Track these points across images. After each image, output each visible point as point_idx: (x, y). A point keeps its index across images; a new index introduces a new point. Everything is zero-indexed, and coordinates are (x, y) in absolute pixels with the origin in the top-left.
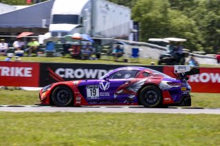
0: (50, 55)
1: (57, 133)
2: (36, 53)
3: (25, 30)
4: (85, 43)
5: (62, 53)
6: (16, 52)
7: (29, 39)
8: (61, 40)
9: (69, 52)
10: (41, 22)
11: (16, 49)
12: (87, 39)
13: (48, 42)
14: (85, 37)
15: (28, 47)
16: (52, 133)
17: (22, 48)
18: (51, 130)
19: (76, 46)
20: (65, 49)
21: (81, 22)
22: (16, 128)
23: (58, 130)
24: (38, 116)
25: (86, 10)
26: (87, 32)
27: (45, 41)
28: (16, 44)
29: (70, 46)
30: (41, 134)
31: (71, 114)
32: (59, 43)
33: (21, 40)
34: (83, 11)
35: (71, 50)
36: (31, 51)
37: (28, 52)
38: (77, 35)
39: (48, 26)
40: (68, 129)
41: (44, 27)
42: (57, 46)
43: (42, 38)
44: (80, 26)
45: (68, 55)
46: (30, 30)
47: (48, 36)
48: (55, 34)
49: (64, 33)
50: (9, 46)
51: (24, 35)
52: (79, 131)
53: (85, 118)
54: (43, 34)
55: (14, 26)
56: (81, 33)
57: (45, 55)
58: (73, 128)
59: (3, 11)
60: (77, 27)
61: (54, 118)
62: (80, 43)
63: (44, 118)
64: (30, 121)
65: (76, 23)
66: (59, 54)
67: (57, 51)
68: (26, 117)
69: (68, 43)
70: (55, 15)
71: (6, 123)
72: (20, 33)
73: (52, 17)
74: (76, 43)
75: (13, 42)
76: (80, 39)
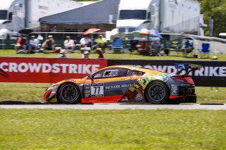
0: (117, 51)
1: (128, 131)
3: (91, 26)
4: (153, 39)
5: (130, 50)
7: (96, 36)
8: (128, 36)
9: (136, 49)
10: (108, 18)
11: (82, 46)
12: (155, 35)
13: (115, 39)
14: (153, 32)
15: (95, 43)
16: (123, 131)
17: (89, 45)
18: (122, 128)
20: (133, 45)
21: (149, 17)
22: (86, 126)
23: (129, 128)
24: (107, 114)
25: (154, 4)
26: (155, 27)
27: (112, 37)
28: (83, 41)
29: (137, 42)
30: (112, 132)
32: (127, 39)
34: (151, 6)
35: (138, 46)
38: (144, 31)
39: (115, 22)
40: (138, 127)
41: (111, 23)
42: (124, 43)
43: (109, 35)
44: (148, 22)
45: (135, 52)
46: (97, 26)
47: (115, 32)
48: (122, 30)
49: (131, 29)
50: (75, 43)
51: (91, 31)
52: (150, 128)
53: (156, 115)
54: (110, 30)
55: (80, 22)
56: (149, 29)
57: (112, 51)
58: (144, 126)
59: (69, 7)
60: (145, 23)
61: (124, 116)
62: (148, 39)
64: (101, 118)
65: (144, 18)
66: (126, 50)
67: (124, 47)
68: (96, 114)
69: (135, 39)
70: (121, 11)
71: (76, 121)
72: (87, 30)
73: (119, 13)
74: (144, 39)
75: (80, 38)
76: (148, 35)
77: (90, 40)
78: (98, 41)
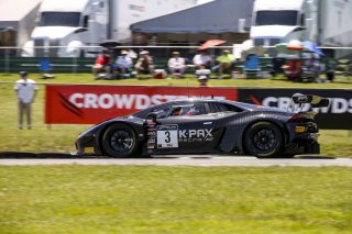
0: (252, 76)
1: (277, 199)
2: (229, 73)
3: (211, 36)
4: (307, 56)
5: (272, 73)
6: (198, 72)
7: (218, 52)
8: (270, 51)
9: (282, 71)
10: (237, 23)
11: (197, 68)
12: (311, 49)
13: (248, 56)
14: (308, 45)
15: (217, 63)
16: (268, 200)
17: (207, 66)
18: (267, 195)
20: (276, 66)
21: (302, 22)
22: (211, 192)
23: (277, 195)
24: (242, 173)
26: (312, 38)
27: (244, 53)
28: (198, 60)
29: (283, 61)
30: (252, 202)
32: (267, 56)
33: (206, 52)
34: (305, 5)
35: (285, 67)
36: (221, 70)
37: (216, 72)
38: (295, 43)
39: (248, 29)
40: (294, 193)
41: (242, 31)
42: (263, 62)
43: (238, 51)
44: (300, 29)
45: (280, 76)
46: (219, 36)
47: (248, 45)
48: (259, 42)
49: (274, 41)
50: (186, 63)
52: (312, 196)
53: (320, 175)
54: (241, 42)
55: (194, 30)
56: (302, 40)
57: (243, 76)
58: (302, 192)
59: (176, 6)
60: (295, 30)
61: (270, 176)
62: (301, 56)
63: (253, 176)
64: (232, 180)
65: (294, 24)
66: (266, 74)
67: (263, 69)
68: (225, 174)
69: (280, 55)
70: (259, 13)
71: (195, 184)
72: (203, 42)
73: (254, 15)
75: (193, 56)
76: (300, 50)
77: (208, 58)
78: (222, 59)
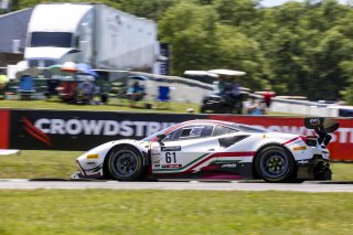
0: (26, 97)
1: (39, 223)
4: (82, 78)
5: (46, 95)
8: (44, 72)
9: (56, 93)
10: (11, 44)
12: (87, 72)
13: (22, 77)
14: (83, 67)
16: (30, 224)
18: (29, 218)
19: (69, 83)
20: (51, 88)
21: (77, 44)
23: (40, 218)
24: (7, 196)
25: (85, 24)
26: (86, 60)
27: (18, 74)
29: (58, 83)
30: (13, 225)
31: (61, 191)
32: (42, 78)
34: (80, 27)
35: (59, 88)
38: (69, 65)
39: (22, 50)
40: (57, 217)
41: (17, 52)
42: (37, 83)
43: (13, 71)
44: (75, 51)
45: (55, 98)
47: (22, 66)
48: (33, 63)
49: (49, 62)
52: (74, 219)
53: (84, 198)
54: (15, 63)
56: (77, 62)
57: (17, 97)
58: (65, 215)
60: (71, 52)
61: (33, 199)
62: (75, 78)
63: (17, 199)
65: (69, 46)
66: (40, 95)
67: (38, 91)
69: (55, 77)
70: (34, 34)
73: (29, 37)
74: (69, 78)
76: (75, 72)
